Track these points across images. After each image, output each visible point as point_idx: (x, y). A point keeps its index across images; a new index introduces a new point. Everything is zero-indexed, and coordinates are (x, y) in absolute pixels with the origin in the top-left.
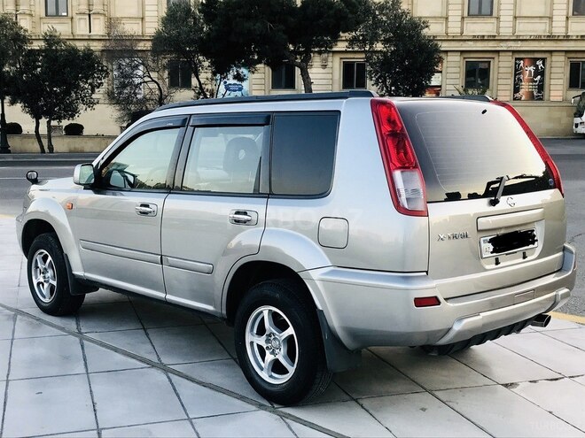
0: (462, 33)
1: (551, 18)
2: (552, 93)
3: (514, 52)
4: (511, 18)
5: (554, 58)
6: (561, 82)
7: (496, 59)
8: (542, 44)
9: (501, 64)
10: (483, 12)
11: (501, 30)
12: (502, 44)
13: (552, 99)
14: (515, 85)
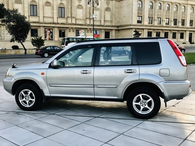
0: (29, 20)
1: (53, 18)
2: (55, 38)
3: (44, 27)
4: (43, 17)
5: (55, 29)
6: (57, 35)
7: (39, 28)
8: (52, 25)
9: (41, 30)
10: (35, 15)
11: (40, 20)
12: (41, 24)
13: (55, 40)
14: (45, 36)
